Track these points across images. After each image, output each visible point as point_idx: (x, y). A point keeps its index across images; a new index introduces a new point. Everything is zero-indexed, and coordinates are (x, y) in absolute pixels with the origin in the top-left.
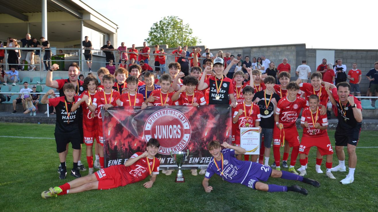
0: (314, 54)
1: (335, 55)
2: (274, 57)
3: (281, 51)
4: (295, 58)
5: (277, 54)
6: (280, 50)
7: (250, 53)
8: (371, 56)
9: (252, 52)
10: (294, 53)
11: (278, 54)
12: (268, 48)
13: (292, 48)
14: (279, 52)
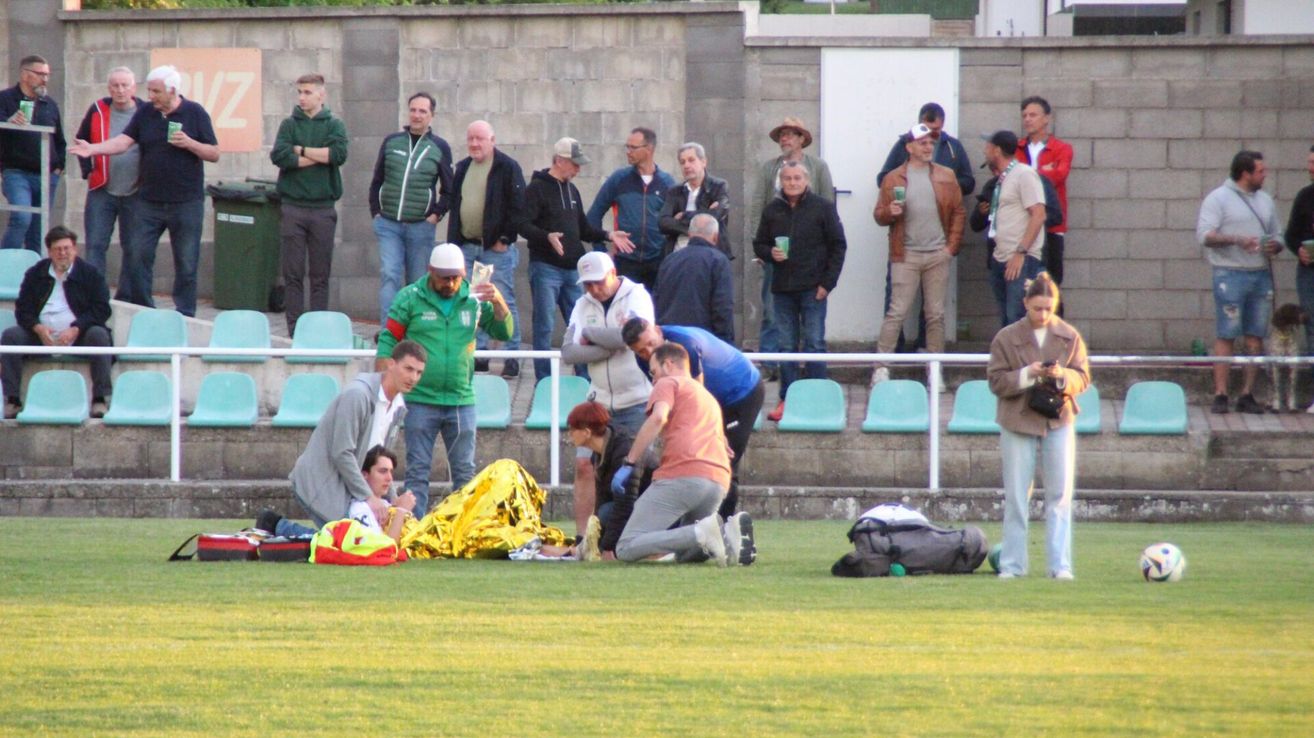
0: (810, 80)
1: (962, 85)
2: (550, 95)
3: (595, 50)
4: (682, 108)
5: (569, 69)
6: (587, 46)
7: (394, 57)
8: (1244, 83)
9: (403, 52)
10: (677, 70)
11: (580, 70)
12: (516, 25)
13: (660, 31)
14: (586, 58)
